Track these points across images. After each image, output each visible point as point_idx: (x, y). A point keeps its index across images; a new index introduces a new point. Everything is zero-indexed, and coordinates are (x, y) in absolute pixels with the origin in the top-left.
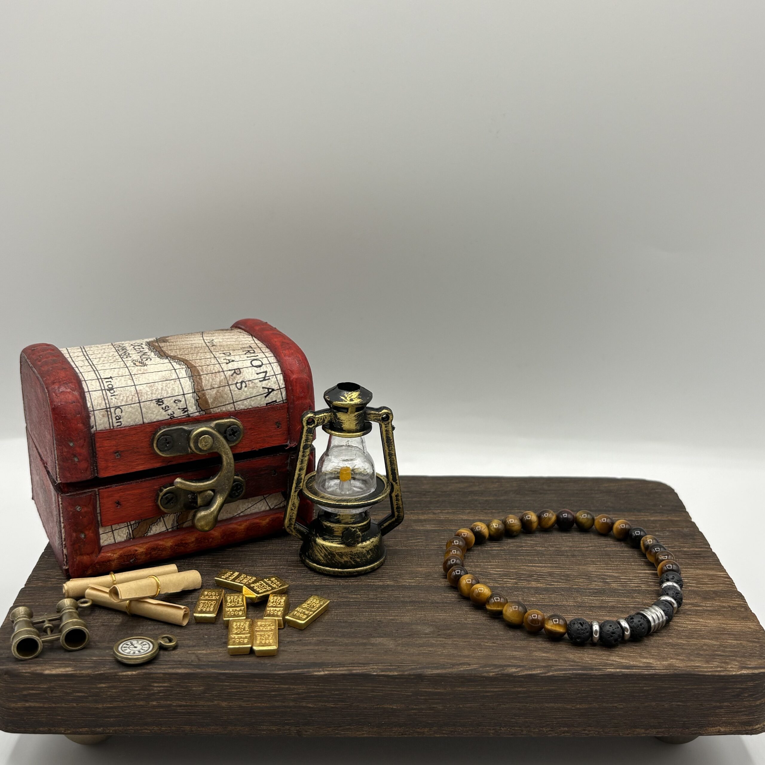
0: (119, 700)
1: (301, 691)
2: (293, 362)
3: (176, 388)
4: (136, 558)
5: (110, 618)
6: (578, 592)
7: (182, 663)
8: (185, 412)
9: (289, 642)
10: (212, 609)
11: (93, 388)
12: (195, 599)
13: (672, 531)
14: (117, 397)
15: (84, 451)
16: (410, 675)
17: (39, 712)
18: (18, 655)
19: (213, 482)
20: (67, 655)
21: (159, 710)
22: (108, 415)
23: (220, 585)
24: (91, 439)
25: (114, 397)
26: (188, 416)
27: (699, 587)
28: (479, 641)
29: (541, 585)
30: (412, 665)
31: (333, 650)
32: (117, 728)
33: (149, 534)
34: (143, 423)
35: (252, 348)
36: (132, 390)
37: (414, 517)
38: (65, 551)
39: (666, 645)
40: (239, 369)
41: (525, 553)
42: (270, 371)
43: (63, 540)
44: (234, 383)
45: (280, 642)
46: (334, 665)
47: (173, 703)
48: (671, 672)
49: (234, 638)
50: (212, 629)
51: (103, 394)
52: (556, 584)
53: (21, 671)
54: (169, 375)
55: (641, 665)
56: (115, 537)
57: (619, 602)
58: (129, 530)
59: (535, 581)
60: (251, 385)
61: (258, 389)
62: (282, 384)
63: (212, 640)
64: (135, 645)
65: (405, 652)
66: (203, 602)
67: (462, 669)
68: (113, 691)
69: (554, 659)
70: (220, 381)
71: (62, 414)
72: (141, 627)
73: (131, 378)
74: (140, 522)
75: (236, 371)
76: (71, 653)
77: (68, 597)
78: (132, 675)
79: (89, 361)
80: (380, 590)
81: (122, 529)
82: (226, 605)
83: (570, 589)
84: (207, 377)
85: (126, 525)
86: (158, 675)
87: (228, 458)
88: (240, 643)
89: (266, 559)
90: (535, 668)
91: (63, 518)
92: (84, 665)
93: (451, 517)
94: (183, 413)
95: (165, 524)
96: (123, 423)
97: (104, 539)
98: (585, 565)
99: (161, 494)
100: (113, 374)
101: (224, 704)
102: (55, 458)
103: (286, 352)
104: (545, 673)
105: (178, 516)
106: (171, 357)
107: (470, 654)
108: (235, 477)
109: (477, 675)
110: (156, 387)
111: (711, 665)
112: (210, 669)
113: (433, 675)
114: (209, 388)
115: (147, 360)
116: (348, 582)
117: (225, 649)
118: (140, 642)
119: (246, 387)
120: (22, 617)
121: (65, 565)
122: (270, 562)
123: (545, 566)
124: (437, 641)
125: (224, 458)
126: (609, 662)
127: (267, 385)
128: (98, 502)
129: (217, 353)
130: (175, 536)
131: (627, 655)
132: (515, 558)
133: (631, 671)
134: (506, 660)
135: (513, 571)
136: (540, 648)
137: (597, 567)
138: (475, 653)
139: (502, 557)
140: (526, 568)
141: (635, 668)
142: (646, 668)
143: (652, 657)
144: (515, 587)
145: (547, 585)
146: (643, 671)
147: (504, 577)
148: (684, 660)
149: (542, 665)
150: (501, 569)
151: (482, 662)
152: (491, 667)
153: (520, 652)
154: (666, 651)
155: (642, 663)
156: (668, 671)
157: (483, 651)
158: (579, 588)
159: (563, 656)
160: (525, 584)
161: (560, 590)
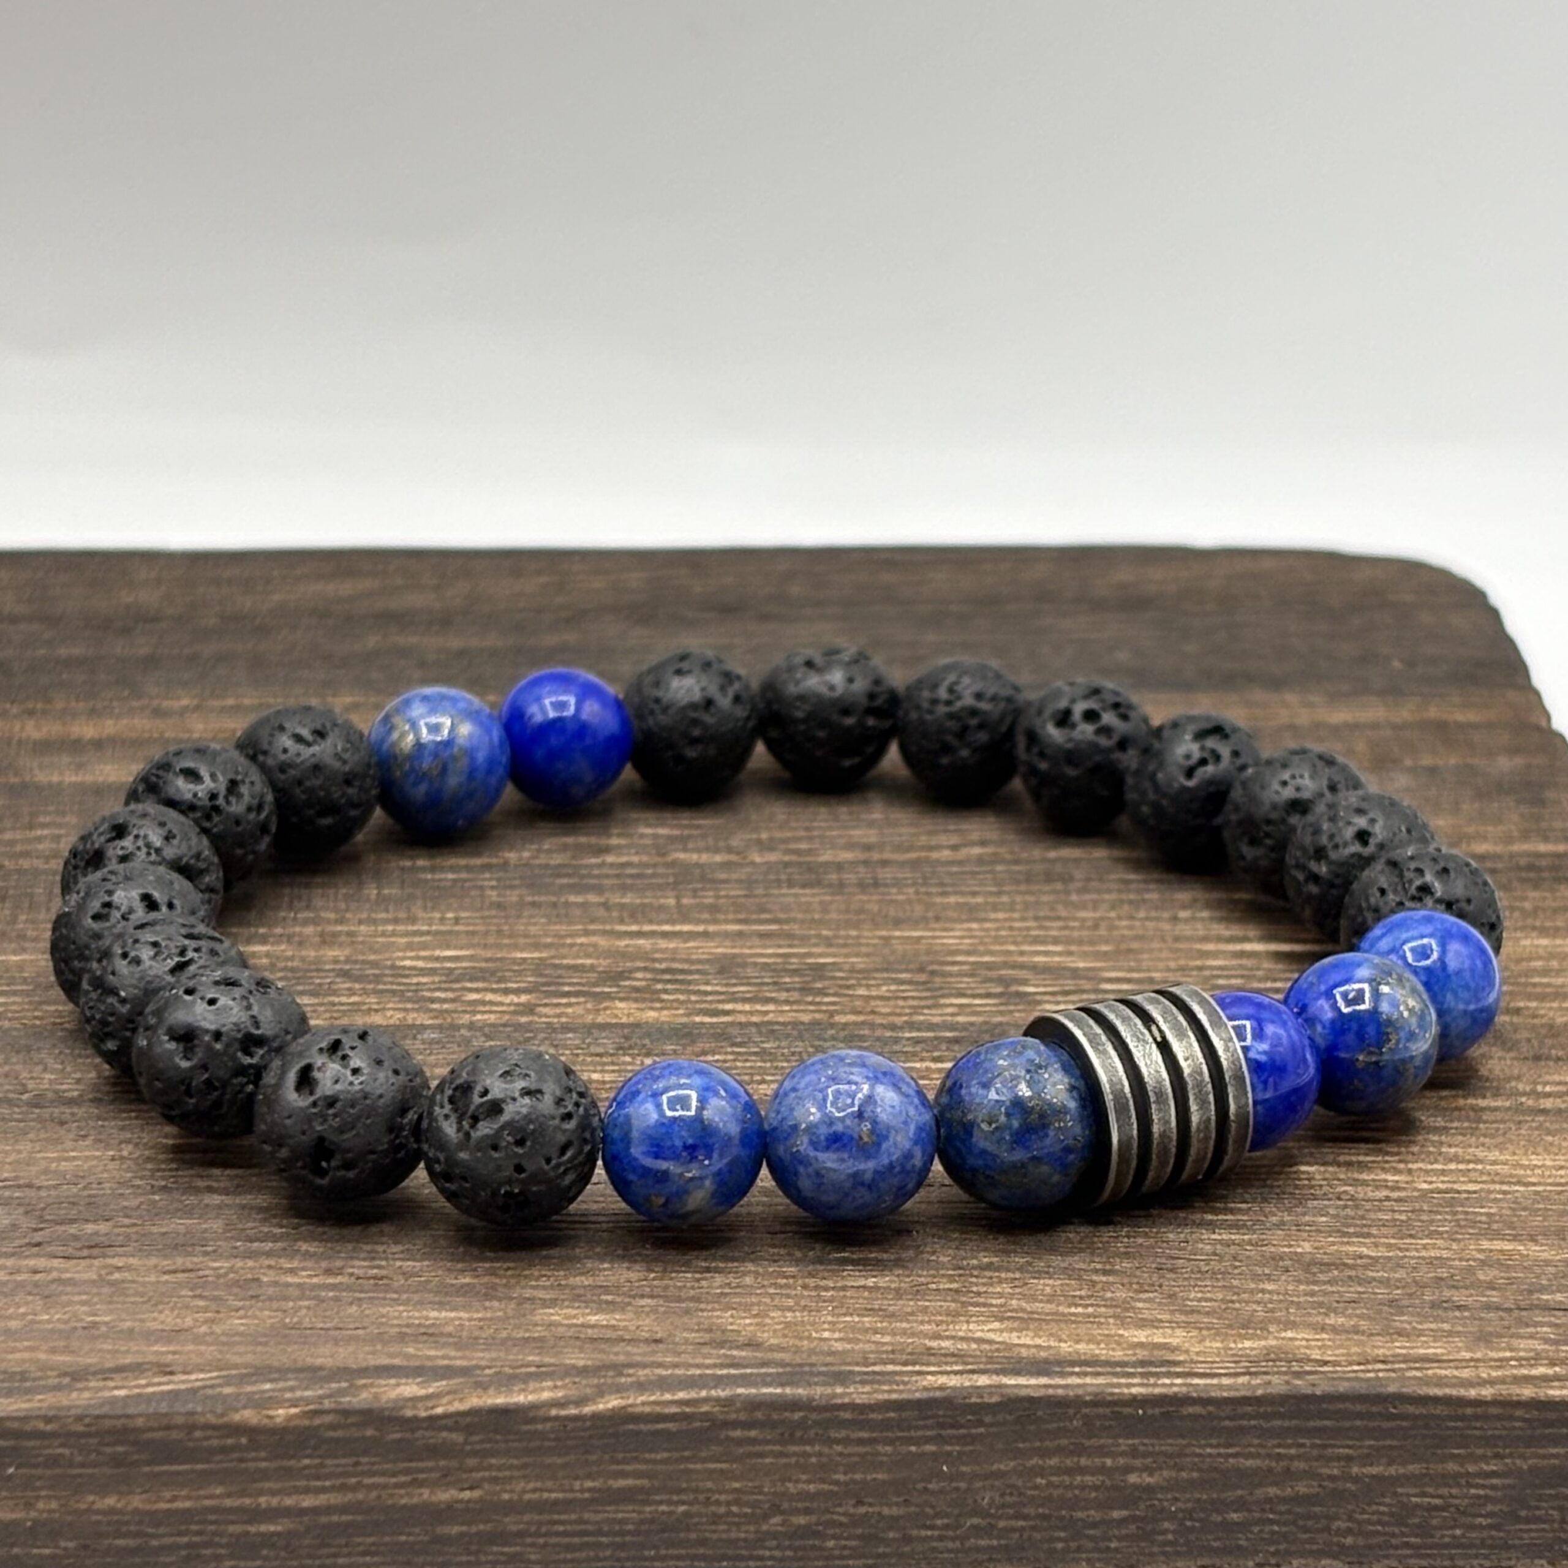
13: (1433, 771)
28: (250, 1263)
39: (1276, 1267)
41: (617, 876)
48: (1278, 1384)
52: (747, 1007)
55: (1118, 1355)
59: (636, 1000)
67: (122, 1391)
69: (646, 1335)
90: (527, 1378)
98: (921, 921)
104: (580, 1401)
107: (189, 1322)
109: (202, 1420)
111: (1501, 1355)
123: (705, 935)
124: (16, 1271)
126: (945, 1344)
131: (1047, 1314)
132: (553, 899)
133: (1052, 1382)
134: (379, 1347)
135: (525, 955)
136: (582, 1291)
137: (988, 930)
138: (212, 1321)
139: (482, 896)
140: (602, 942)
141: (1077, 1369)
142: (1139, 1370)
143: (1183, 1318)
144: (518, 1027)
145: (698, 1015)
146: (1123, 1381)
147: (469, 985)
148: (1357, 1332)
149: (574, 1367)
150: (462, 948)
151: (244, 1356)
152: (286, 1380)
153: (465, 1308)
154: (1270, 1292)
155: (1124, 1349)
156: (1256, 1381)
157: (261, 1309)
158: (863, 1023)
159: (698, 1324)
160: (577, 1010)
161: (760, 1033)
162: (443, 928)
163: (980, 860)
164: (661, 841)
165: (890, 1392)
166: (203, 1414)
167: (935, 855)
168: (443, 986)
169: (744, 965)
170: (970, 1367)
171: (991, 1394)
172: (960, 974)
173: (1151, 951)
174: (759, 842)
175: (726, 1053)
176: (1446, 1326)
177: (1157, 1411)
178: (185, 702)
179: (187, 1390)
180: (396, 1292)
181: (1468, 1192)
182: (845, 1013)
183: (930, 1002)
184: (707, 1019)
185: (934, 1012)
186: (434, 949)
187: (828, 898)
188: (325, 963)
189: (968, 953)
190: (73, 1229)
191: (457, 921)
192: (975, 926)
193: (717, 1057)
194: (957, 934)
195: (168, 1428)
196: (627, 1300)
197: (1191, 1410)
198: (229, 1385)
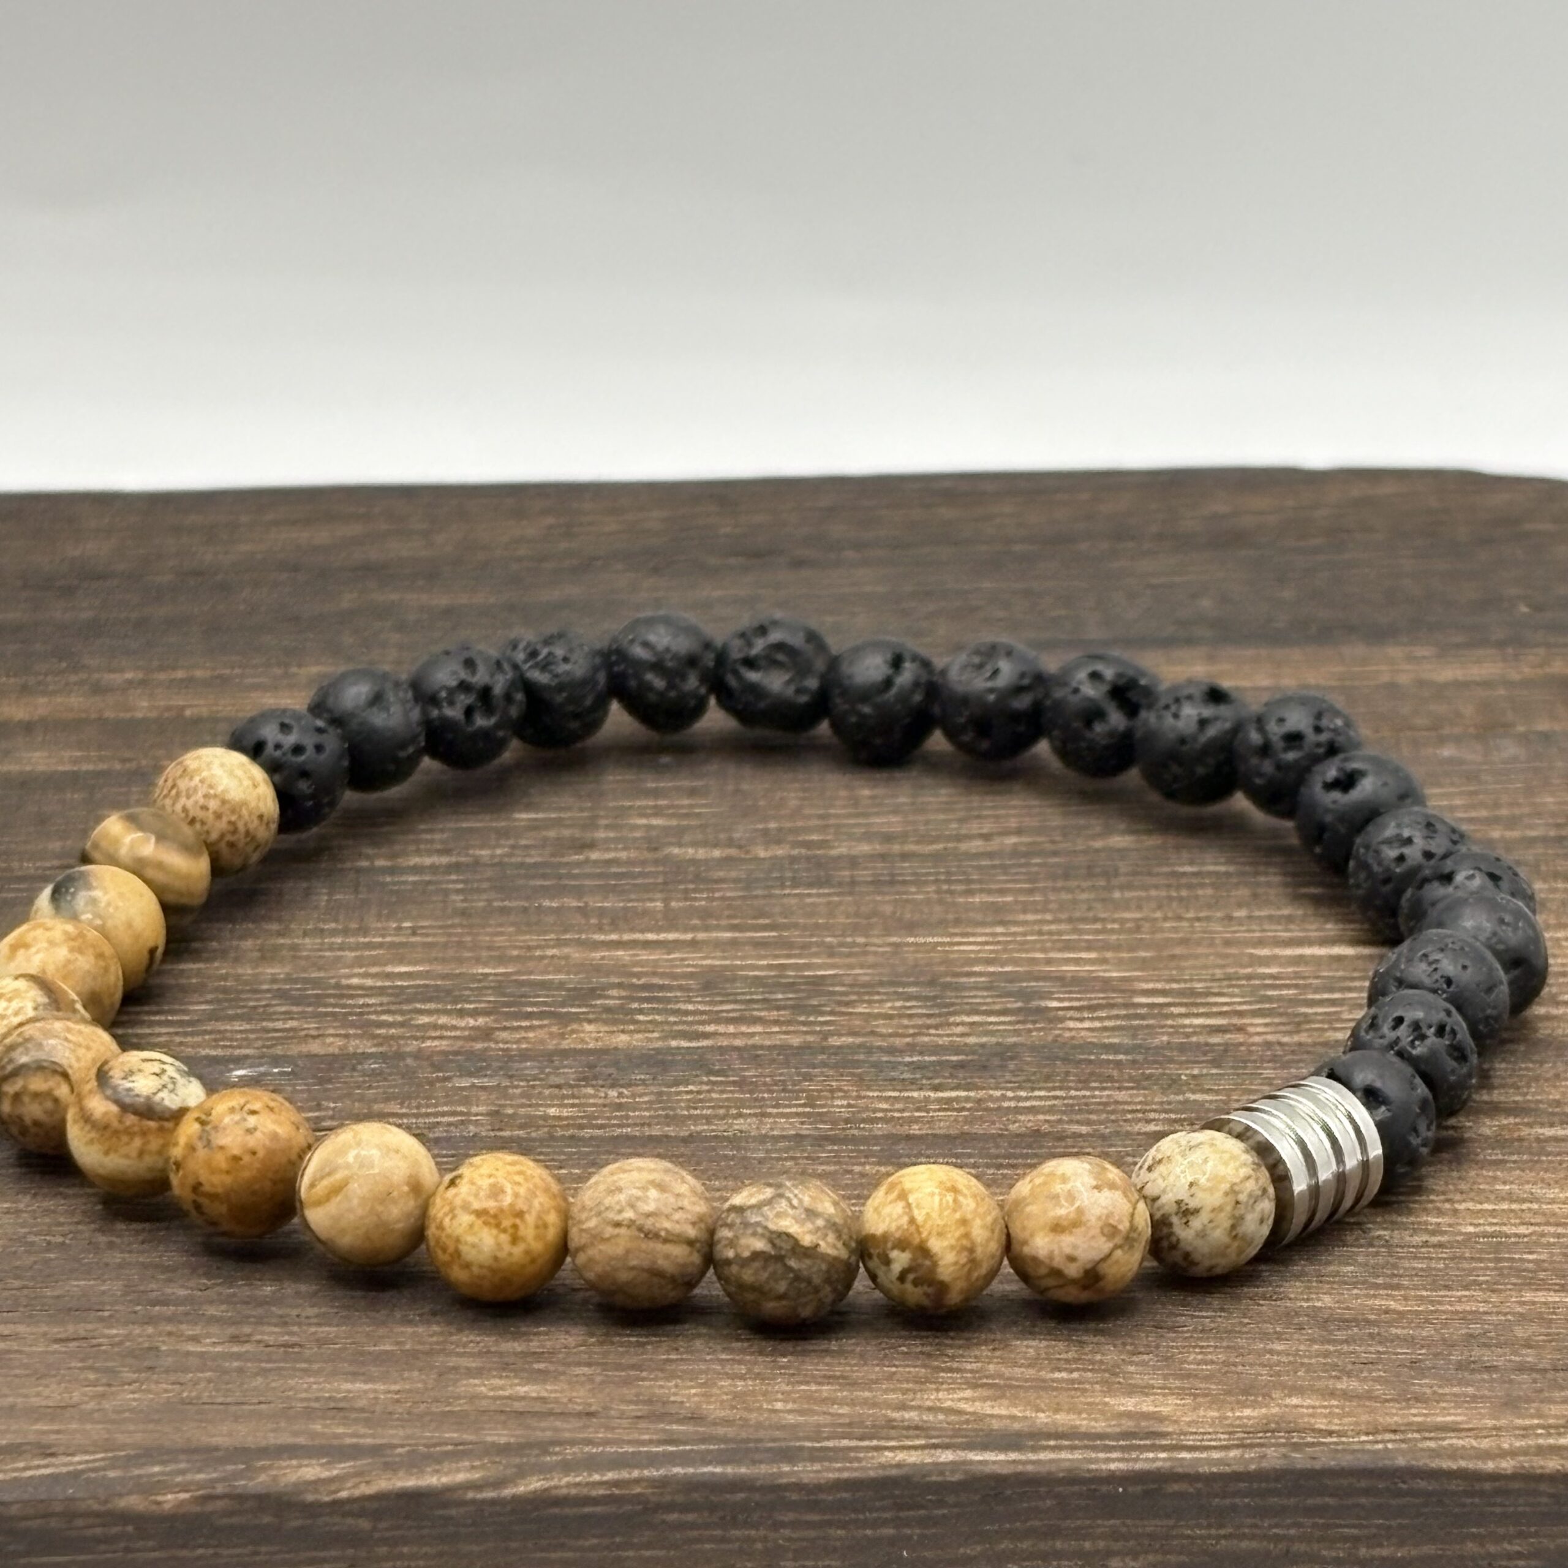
28: (150, 1330)
39: (1289, 1325)
41: (600, 876)
48: (1273, 1457)
52: (731, 1029)
55: (1100, 1426)
59: (606, 1022)
69: (579, 1408)
98: (940, 925)
104: (499, 1483)
107: (76, 1396)
109: (82, 1506)
111: (1527, 1422)
123: (694, 944)
126: (909, 1415)
131: (1026, 1381)
132: (526, 905)
133: (1023, 1457)
134: (283, 1424)
135: (487, 971)
136: (511, 1360)
137: (1014, 934)
138: (103, 1396)
139: (444, 902)
140: (576, 954)
141: (1052, 1443)
142: (1121, 1443)
143: (1178, 1383)
144: (470, 1055)
145: (674, 1038)
146: (1102, 1455)
147: (418, 1006)
148: (1370, 1398)
149: (493, 1444)
150: (415, 963)
151: (134, 1436)
152: (177, 1461)
153: (384, 1378)
154: (1279, 1353)
155: (1107, 1420)
156: (1249, 1454)
157: (157, 1382)
158: (860, 1046)
159: (637, 1395)
161: (742, 1059)
162: (397, 939)
163: (1015, 853)
164: (654, 833)
165: (839, 1470)
166: (84, 1500)
167: (964, 846)
168: (393, 1008)
169: (734, 979)
170: (933, 1441)
171: (953, 1472)
172: (976, 987)
173: (1196, 957)
174: (766, 832)
175: (702, 1083)
176: (1470, 1390)
177: (1139, 1489)
178: (129, 675)
179: (69, 1473)
180: (305, 1361)
181: (1516, 1235)
182: (840, 1035)
183: (938, 1020)
184: (684, 1044)
185: (940, 1032)
186: (385, 965)
187: (836, 899)
188: (261, 983)
189: (989, 962)
191: (414, 932)
192: (999, 930)
193: (691, 1087)
194: (979, 939)
195: (46, 1516)
196: (561, 1369)
197: (1176, 1487)
198: (113, 1467)
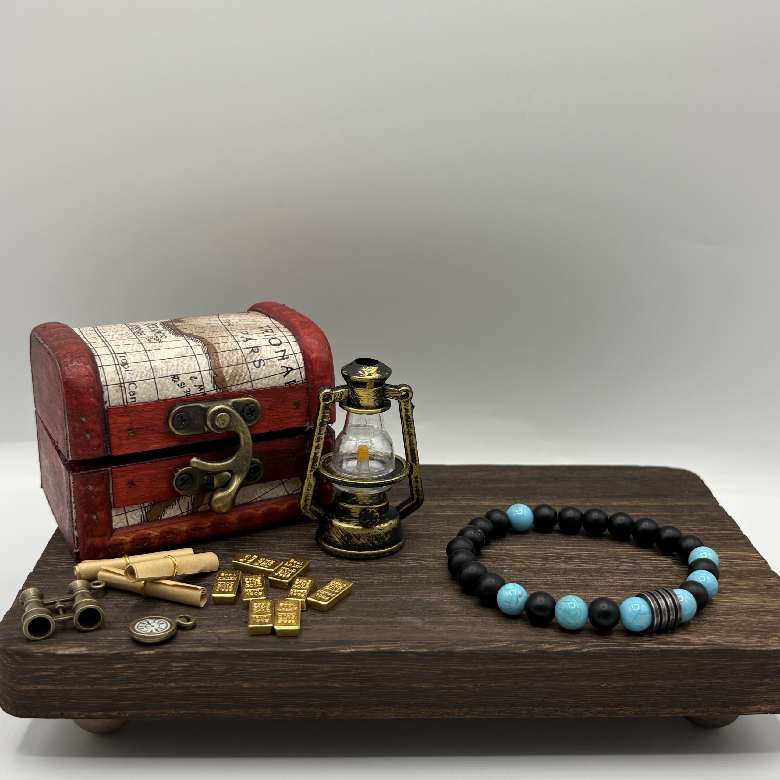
0: (135, 681)
1: (326, 669)
2: (312, 342)
3: (192, 365)
4: (149, 542)
5: (125, 600)
6: (608, 572)
7: (202, 642)
8: (202, 389)
9: (312, 621)
10: (231, 590)
11: (106, 363)
12: (213, 581)
13: (700, 515)
14: (131, 372)
15: (97, 427)
16: (439, 652)
17: (51, 695)
18: (30, 635)
19: (230, 463)
20: (81, 636)
21: (177, 692)
22: (122, 390)
23: (237, 568)
24: (105, 415)
25: (128, 372)
26: (205, 393)
27: (732, 567)
29: (570, 566)
30: (442, 643)
31: (358, 629)
32: (133, 712)
33: (163, 517)
34: (159, 400)
35: (270, 328)
36: (147, 365)
37: (434, 503)
38: (76, 533)
40: (257, 347)
42: (289, 350)
43: (74, 521)
44: (252, 361)
45: (303, 622)
46: (360, 643)
47: (193, 684)
49: (255, 617)
50: (232, 610)
51: (117, 369)
53: (33, 651)
54: (185, 351)
56: (128, 519)
57: (651, 581)
58: (143, 513)
60: (269, 364)
61: (276, 367)
62: (302, 363)
63: (232, 620)
64: (152, 624)
65: (434, 630)
66: (221, 583)
67: (493, 645)
68: (130, 671)
70: (237, 359)
71: (75, 388)
72: (158, 608)
73: (146, 354)
74: (154, 505)
75: (254, 349)
76: (85, 634)
77: (80, 579)
78: (149, 655)
79: (102, 337)
80: (404, 571)
81: (136, 512)
82: (245, 586)
83: (600, 570)
84: (224, 355)
85: (140, 507)
86: (177, 654)
87: (245, 437)
88: (261, 623)
89: (284, 544)
90: (569, 644)
91: (75, 498)
92: (99, 645)
93: (472, 503)
94: (200, 391)
95: (180, 507)
96: (137, 399)
97: (118, 521)
99: (176, 475)
100: (127, 349)
101: (246, 685)
102: (66, 434)
103: (306, 331)
105: (194, 500)
106: (186, 335)
108: (253, 459)
110: (171, 364)
112: (232, 647)
113: (464, 652)
114: (227, 365)
115: (162, 337)
116: (369, 564)
117: (246, 628)
118: (158, 621)
119: (264, 365)
120: (33, 598)
121: (75, 548)
122: (288, 546)
124: (466, 619)
125: (242, 437)
127: (286, 363)
128: (111, 482)
129: (234, 332)
130: (189, 520)
160: (553, 565)
190: (473, 610)
